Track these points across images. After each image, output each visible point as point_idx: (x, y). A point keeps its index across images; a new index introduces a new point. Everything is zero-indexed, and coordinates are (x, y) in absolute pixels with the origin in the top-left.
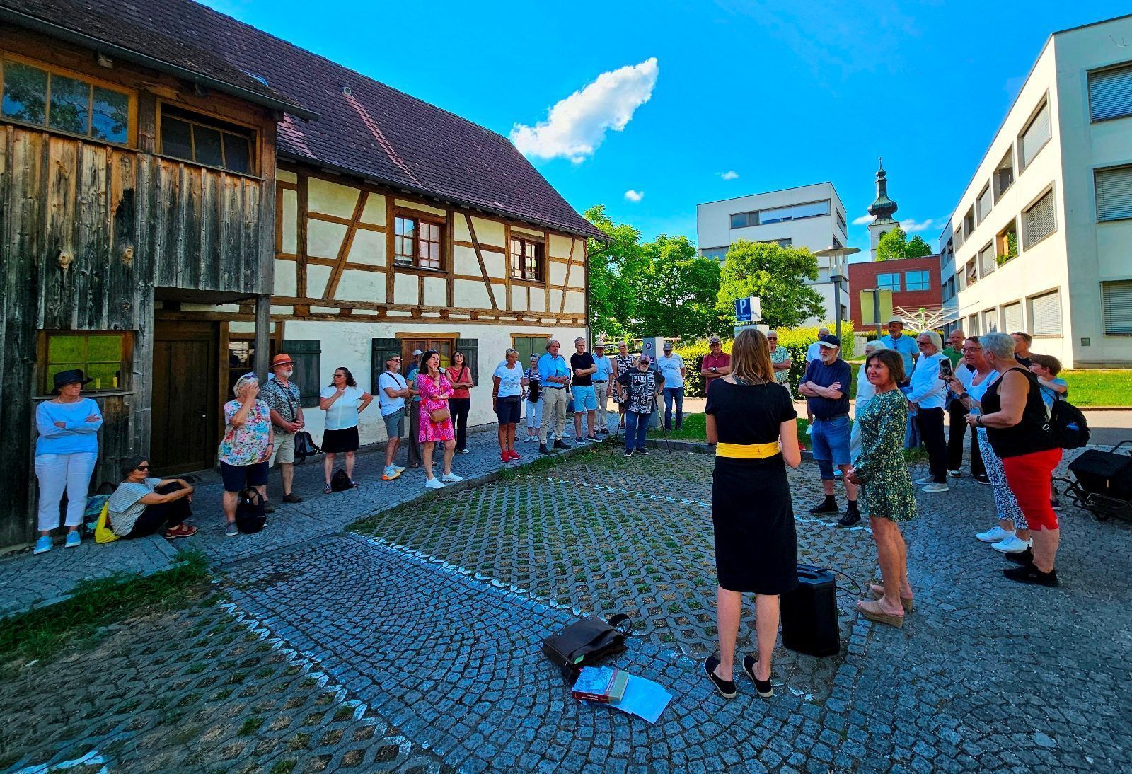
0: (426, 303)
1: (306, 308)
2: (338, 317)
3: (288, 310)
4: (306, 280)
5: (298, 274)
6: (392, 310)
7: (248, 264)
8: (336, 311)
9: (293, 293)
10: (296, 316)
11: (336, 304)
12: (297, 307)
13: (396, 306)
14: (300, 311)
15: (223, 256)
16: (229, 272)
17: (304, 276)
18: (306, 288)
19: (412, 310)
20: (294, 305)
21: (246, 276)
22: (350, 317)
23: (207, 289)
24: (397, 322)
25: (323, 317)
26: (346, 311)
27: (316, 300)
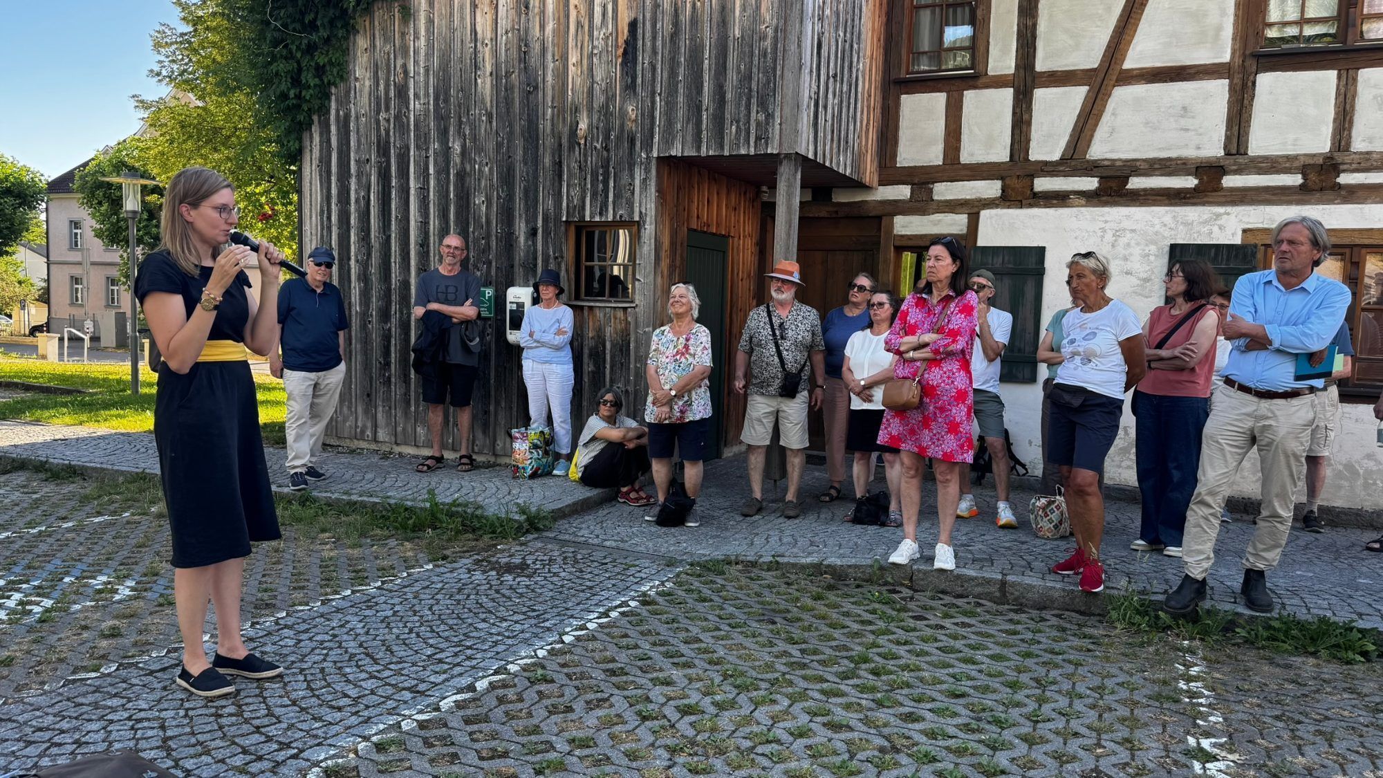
0: (1359, 144)
1: (1027, 181)
2: (1092, 198)
3: (992, 189)
4: (1029, 123)
5: (1014, 113)
6: (1239, 172)
7: (763, 105)
8: (1090, 183)
9: (1001, 154)
10: (1008, 199)
11: (1091, 168)
12: (1008, 181)
13: (1255, 160)
14: (1013, 189)
15: (729, 96)
16: (738, 122)
17: (1025, 117)
18: (1028, 141)
19: (1304, 170)
20: (1002, 179)
21: (758, 124)
22: (1121, 196)
23: (711, 153)
24: (1252, 202)
25: (1059, 199)
26: (1113, 184)
27: (1046, 163)
